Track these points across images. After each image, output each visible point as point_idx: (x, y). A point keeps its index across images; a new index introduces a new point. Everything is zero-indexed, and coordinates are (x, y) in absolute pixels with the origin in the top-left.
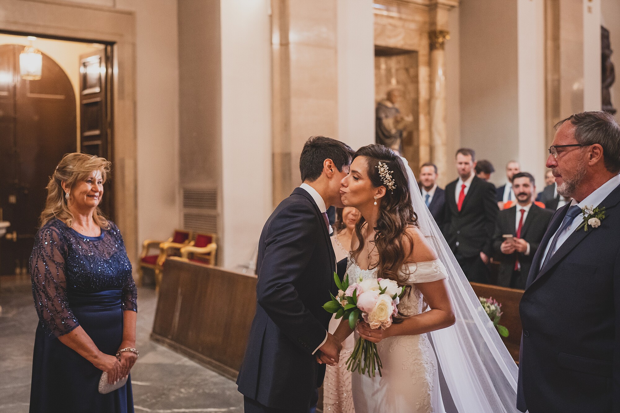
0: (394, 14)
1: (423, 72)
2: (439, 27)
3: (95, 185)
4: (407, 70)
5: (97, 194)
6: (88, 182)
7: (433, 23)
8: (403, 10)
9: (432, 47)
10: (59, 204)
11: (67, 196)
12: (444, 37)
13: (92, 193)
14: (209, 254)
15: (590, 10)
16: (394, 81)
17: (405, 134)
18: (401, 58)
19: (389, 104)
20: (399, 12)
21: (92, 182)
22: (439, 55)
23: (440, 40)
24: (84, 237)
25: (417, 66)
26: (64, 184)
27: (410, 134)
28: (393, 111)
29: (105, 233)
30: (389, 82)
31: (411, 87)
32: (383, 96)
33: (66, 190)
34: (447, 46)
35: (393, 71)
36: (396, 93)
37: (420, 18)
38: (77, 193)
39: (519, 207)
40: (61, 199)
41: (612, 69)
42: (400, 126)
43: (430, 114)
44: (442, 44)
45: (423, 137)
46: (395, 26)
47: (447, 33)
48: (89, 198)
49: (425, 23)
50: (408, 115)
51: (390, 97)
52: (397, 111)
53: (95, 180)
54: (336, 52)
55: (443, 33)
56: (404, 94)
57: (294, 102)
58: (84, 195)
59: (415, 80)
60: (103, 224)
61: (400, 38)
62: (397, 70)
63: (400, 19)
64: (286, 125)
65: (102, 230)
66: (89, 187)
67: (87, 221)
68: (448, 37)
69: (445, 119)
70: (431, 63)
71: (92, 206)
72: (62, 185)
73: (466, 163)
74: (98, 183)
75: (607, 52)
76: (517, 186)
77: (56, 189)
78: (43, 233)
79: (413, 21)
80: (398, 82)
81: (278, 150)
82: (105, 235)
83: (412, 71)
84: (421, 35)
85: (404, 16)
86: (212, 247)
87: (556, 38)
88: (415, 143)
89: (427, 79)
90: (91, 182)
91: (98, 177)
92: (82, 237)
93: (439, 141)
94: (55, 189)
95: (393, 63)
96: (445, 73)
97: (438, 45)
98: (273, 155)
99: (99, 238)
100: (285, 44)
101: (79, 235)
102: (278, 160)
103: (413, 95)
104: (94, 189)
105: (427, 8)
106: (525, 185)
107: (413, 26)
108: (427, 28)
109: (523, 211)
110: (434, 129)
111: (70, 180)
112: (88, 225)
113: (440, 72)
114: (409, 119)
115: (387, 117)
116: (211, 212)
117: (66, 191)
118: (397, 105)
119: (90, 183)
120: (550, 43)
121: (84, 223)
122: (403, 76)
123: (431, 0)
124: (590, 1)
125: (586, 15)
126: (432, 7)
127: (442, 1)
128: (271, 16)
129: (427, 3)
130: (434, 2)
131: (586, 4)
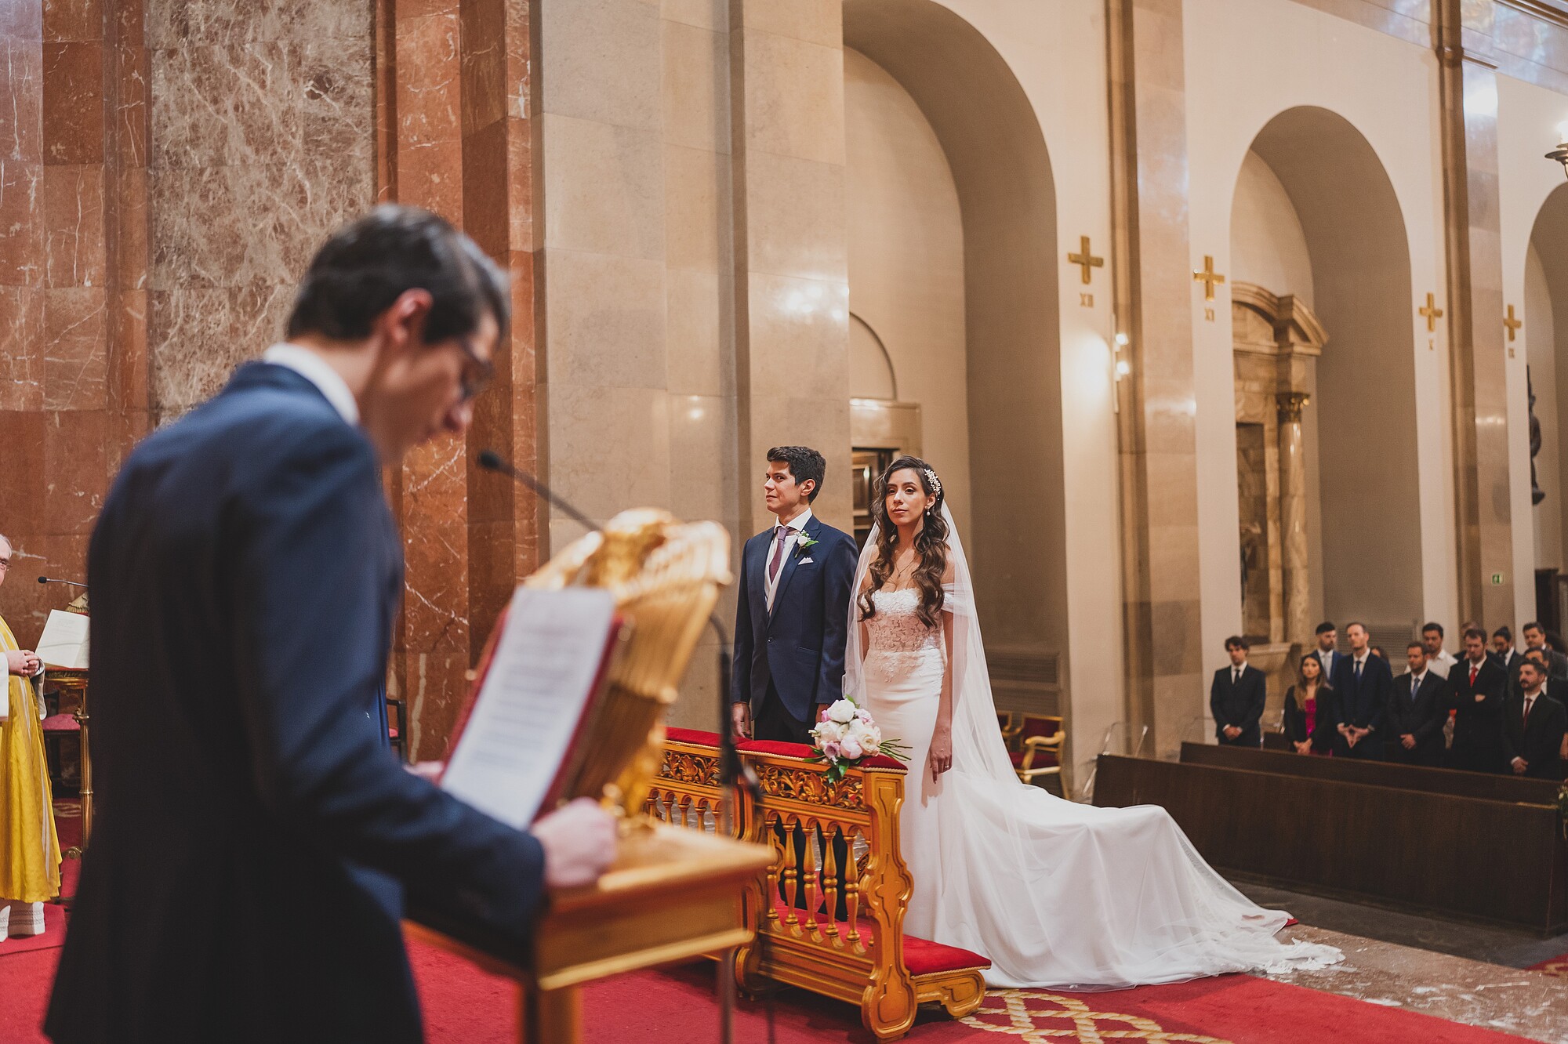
1: (1271, 454)
2: (1294, 387)
4: (1245, 452)
7: (1283, 379)
8: (1243, 364)
9: (1284, 417)
12: (1300, 402)
14: (1055, 745)
15: (1512, 351)
22: (1293, 429)
23: (1295, 407)
25: (1262, 447)
27: (1255, 552)
31: (1251, 478)
34: (1304, 415)
37: (1264, 372)
43: (1282, 520)
44: (1299, 412)
45: (1274, 555)
47: (1305, 396)
49: (1271, 381)
55: (1300, 396)
57: (1154, 533)
59: (1259, 467)
61: (1239, 406)
63: (1239, 378)
68: (1306, 402)
69: (1305, 528)
70: (1281, 441)
79: (1257, 378)
81: (1131, 599)
83: (1253, 454)
84: (1266, 399)
85: (1244, 374)
86: (1059, 736)
88: (1262, 565)
89: (1276, 465)
93: (1297, 561)
97: (1292, 415)
98: (1125, 606)
102: (1131, 612)
103: (1255, 491)
105: (1275, 360)
107: (1255, 387)
108: (1275, 388)
110: (1289, 543)
116: (1048, 687)
123: (1280, 347)
124: (1512, 337)
125: (1508, 361)
126: (1282, 358)
127: (1299, 348)
128: (1118, 415)
129: (1275, 351)
130: (1287, 350)
131: (1508, 344)
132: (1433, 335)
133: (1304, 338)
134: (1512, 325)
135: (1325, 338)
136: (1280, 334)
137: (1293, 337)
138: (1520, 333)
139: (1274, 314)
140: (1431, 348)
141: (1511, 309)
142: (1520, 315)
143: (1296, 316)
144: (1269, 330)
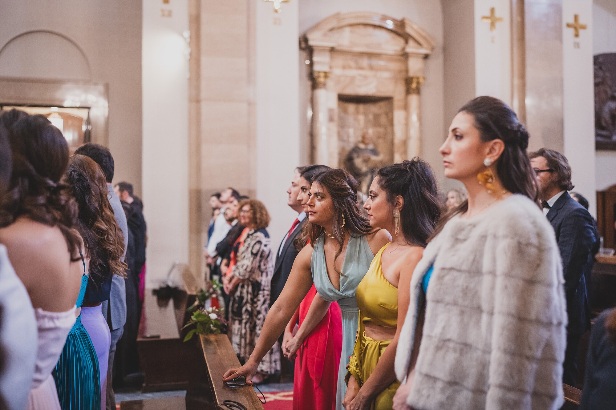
0: (365, 65)
2: (411, 74)
4: (387, 114)
7: (407, 71)
9: (408, 92)
12: (418, 82)
15: (577, 45)
18: (382, 104)
19: (362, 146)
22: (413, 100)
23: (415, 85)
25: (392, 111)
28: (364, 151)
31: (389, 129)
34: (422, 91)
35: (371, 116)
42: (370, 164)
43: (405, 152)
44: (417, 89)
46: (365, 77)
49: (400, 71)
51: (364, 139)
52: (373, 151)
55: (417, 79)
59: (392, 123)
61: (372, 86)
70: (406, 107)
79: (387, 70)
84: (396, 82)
89: (403, 121)
95: (376, 108)
96: (419, 119)
97: (413, 90)
100: (196, 100)
102: (193, 195)
103: (389, 138)
105: (399, 58)
107: (386, 75)
108: (403, 74)
115: (357, 156)
118: (370, 147)
120: (516, 81)
124: (577, 35)
126: (404, 57)
127: (414, 50)
129: (400, 52)
131: (570, 40)
132: (494, 34)
133: (418, 43)
134: (578, 27)
137: (410, 42)
139: (399, 31)
140: (493, 42)
141: (576, 17)
142: (584, 21)
144: (401, 41)
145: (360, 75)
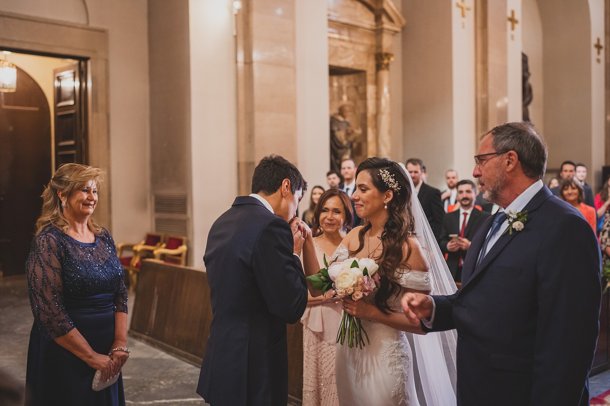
0: (346, 37)
1: (371, 89)
2: (385, 50)
3: (91, 194)
4: (356, 88)
5: (92, 203)
6: (84, 191)
7: (378, 45)
8: (353, 34)
9: (379, 67)
10: (55, 212)
11: (64, 204)
12: (389, 59)
13: (88, 202)
14: (180, 255)
15: (512, 37)
16: (345, 98)
17: (355, 145)
18: (351, 77)
19: (341, 119)
20: (350, 35)
21: (88, 191)
22: (385, 75)
23: (386, 61)
24: (80, 244)
25: (365, 85)
26: (60, 193)
27: (360, 146)
28: (345, 124)
29: (99, 239)
30: (340, 98)
31: (360, 103)
32: (335, 111)
33: (62, 198)
34: (391, 67)
35: (344, 88)
36: (347, 109)
37: (368, 41)
38: (74, 202)
39: (462, 211)
40: (57, 207)
41: (530, 90)
42: (351, 138)
43: (377, 127)
44: (387, 65)
45: (371, 148)
46: (346, 48)
47: (392, 55)
48: (85, 207)
49: (372, 46)
50: (357, 129)
51: (341, 111)
52: (348, 124)
53: (91, 189)
54: (295, 70)
55: (388, 55)
56: (353, 110)
58: (80, 203)
59: (363, 97)
60: (97, 231)
61: (350, 59)
62: (348, 88)
63: (351, 42)
64: (250, 137)
65: (95, 236)
66: (85, 196)
67: (83, 228)
68: (392, 59)
69: (390, 132)
70: (377, 82)
71: (88, 214)
72: (58, 194)
73: (416, 172)
74: (93, 192)
75: (526, 74)
76: (461, 192)
77: (52, 198)
78: (40, 239)
79: (362, 44)
80: (349, 99)
81: (243, 160)
82: (99, 241)
83: (361, 89)
84: (369, 56)
85: (354, 39)
86: (183, 249)
87: (485, 62)
88: (364, 154)
89: (374, 96)
90: (86, 191)
91: (93, 187)
92: (78, 244)
93: (385, 151)
94: (50, 198)
95: (345, 81)
96: (390, 92)
97: (383, 66)
98: (238, 164)
99: (93, 245)
100: (249, 62)
101: (75, 242)
102: (243, 168)
103: (361, 111)
104: (89, 198)
105: (373, 33)
106: (468, 191)
107: (361, 48)
108: (374, 50)
109: (465, 214)
110: (380, 141)
111: (67, 189)
112: (83, 232)
113: (385, 90)
114: (359, 132)
115: (339, 130)
116: (182, 217)
117: (62, 200)
118: (348, 119)
119: (86, 193)
120: (480, 66)
121: (79, 230)
122: (353, 93)
123: (377, 26)
124: (513, 28)
125: (510, 42)
126: (378, 32)
127: (387, 25)
128: (236, 37)
129: (374, 28)
130: (380, 27)
131: (509, 32)
132: (464, 20)
133: (391, 20)
134: (513, 20)
135: (404, 21)
136: (378, 19)
137: (384, 19)
138: (518, 27)
139: (374, 6)
140: (463, 27)
141: (513, 13)
142: (518, 16)
143: (385, 6)
144: (371, 16)
145: (342, 47)
